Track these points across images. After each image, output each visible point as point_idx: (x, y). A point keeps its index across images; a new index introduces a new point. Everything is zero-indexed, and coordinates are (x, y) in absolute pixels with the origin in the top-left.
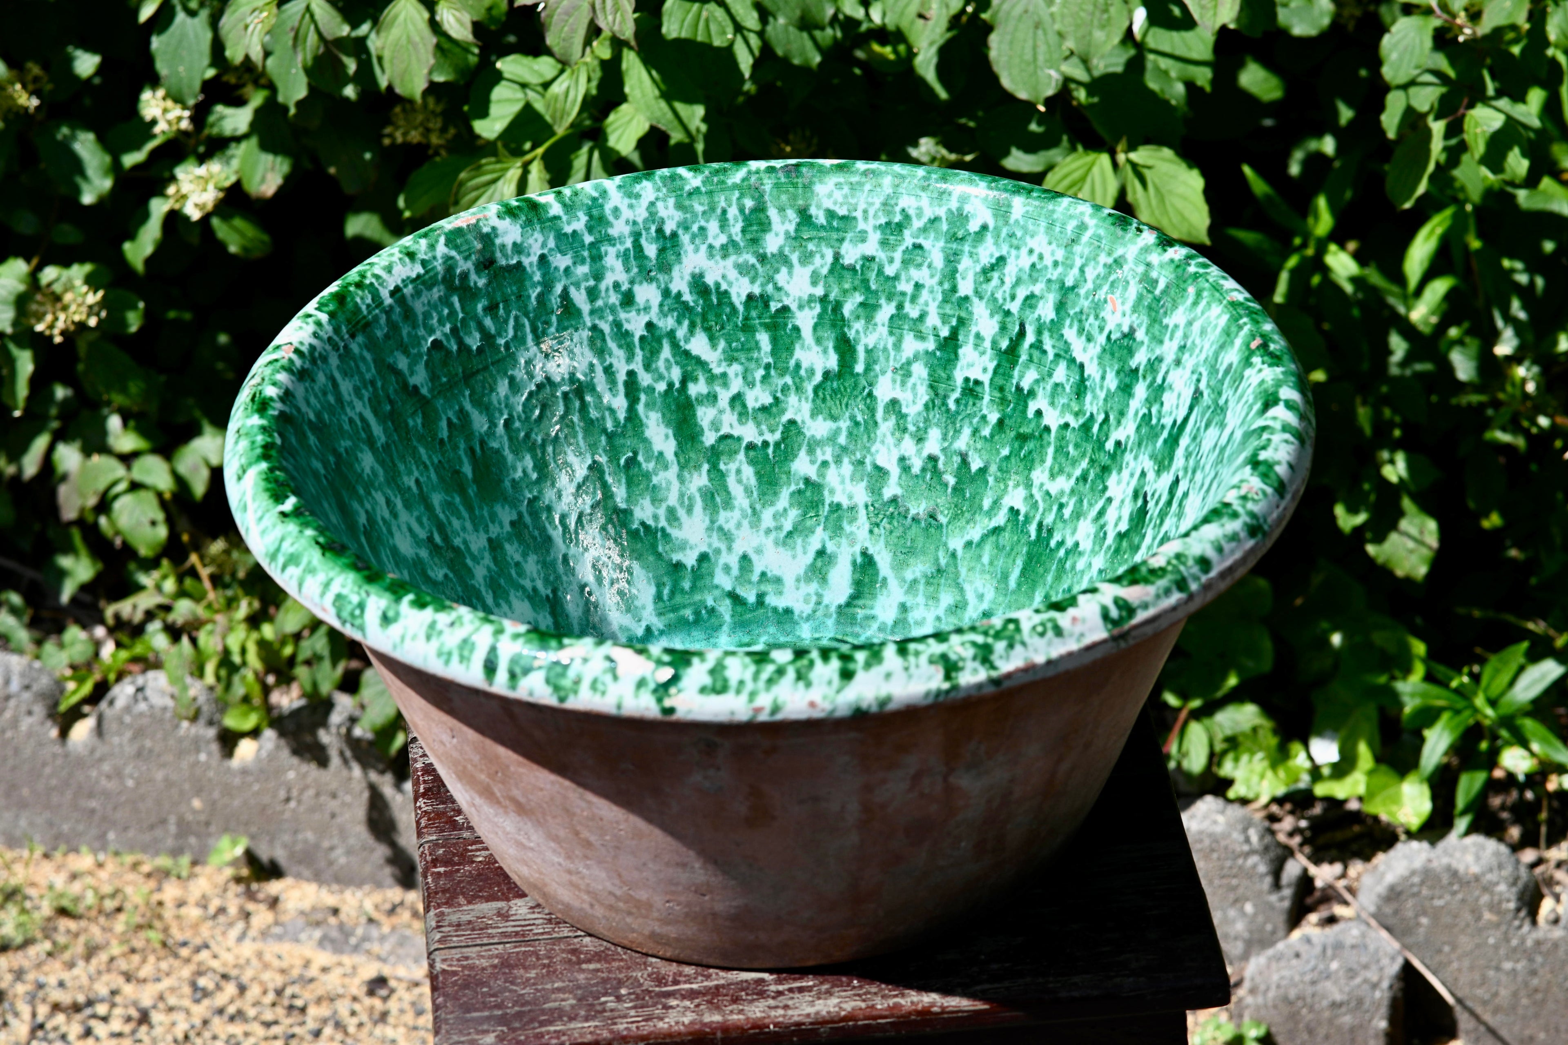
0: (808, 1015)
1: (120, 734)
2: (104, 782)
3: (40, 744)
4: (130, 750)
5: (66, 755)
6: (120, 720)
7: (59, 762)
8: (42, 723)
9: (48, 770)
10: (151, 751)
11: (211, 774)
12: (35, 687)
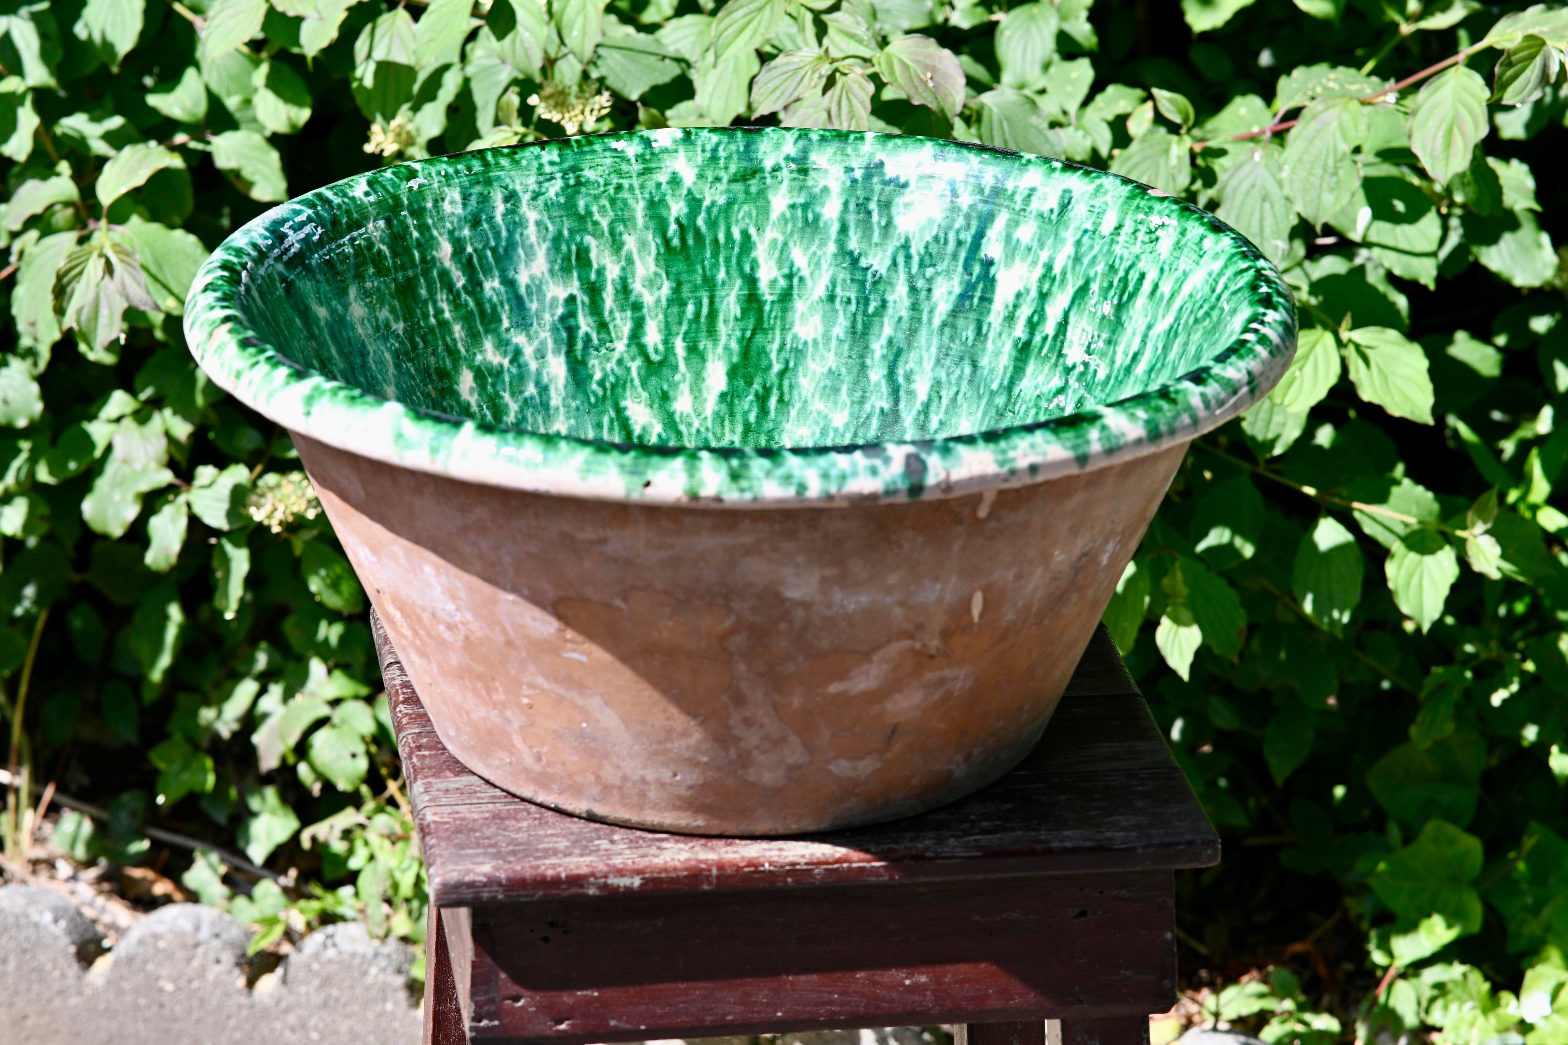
0: (803, 856)
1: (307, 983)
2: (288, 1034)
3: (227, 995)
4: (317, 999)
5: (252, 1006)
6: (308, 967)
7: (245, 1013)
8: (230, 972)
9: (232, 1023)
10: (337, 1000)
11: (396, 1025)
12: (225, 936)
